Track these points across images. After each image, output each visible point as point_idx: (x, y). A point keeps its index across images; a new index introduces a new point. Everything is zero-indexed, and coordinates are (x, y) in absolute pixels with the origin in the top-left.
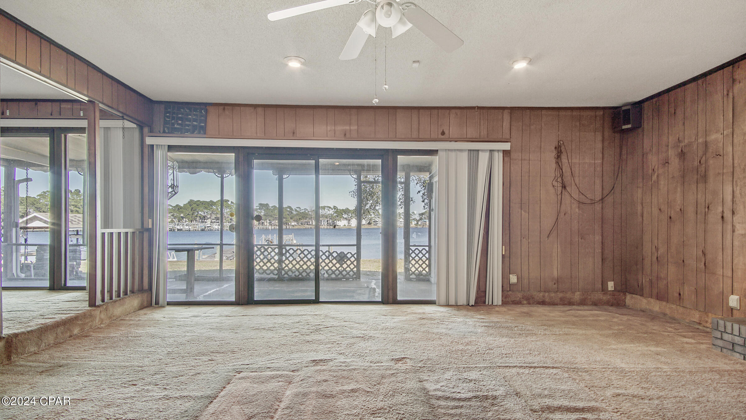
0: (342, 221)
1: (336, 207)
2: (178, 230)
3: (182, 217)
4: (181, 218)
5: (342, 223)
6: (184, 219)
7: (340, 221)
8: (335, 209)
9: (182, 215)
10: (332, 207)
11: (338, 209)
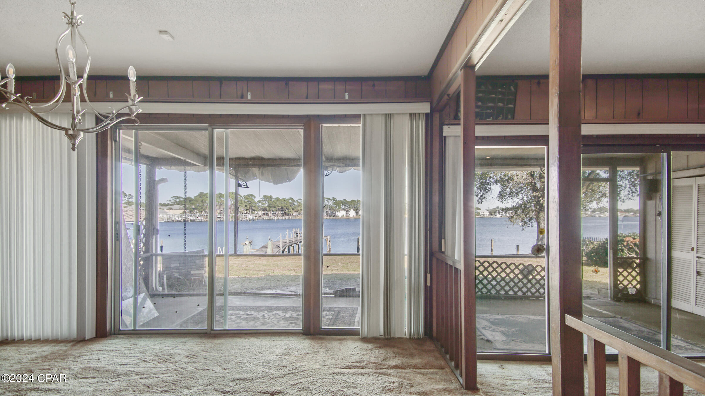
0: (341, 212)
1: (335, 199)
2: (191, 220)
3: (193, 208)
4: (192, 210)
5: (341, 214)
6: (195, 210)
7: (338, 212)
8: (334, 201)
9: (193, 207)
10: (331, 198)
11: (336, 200)
